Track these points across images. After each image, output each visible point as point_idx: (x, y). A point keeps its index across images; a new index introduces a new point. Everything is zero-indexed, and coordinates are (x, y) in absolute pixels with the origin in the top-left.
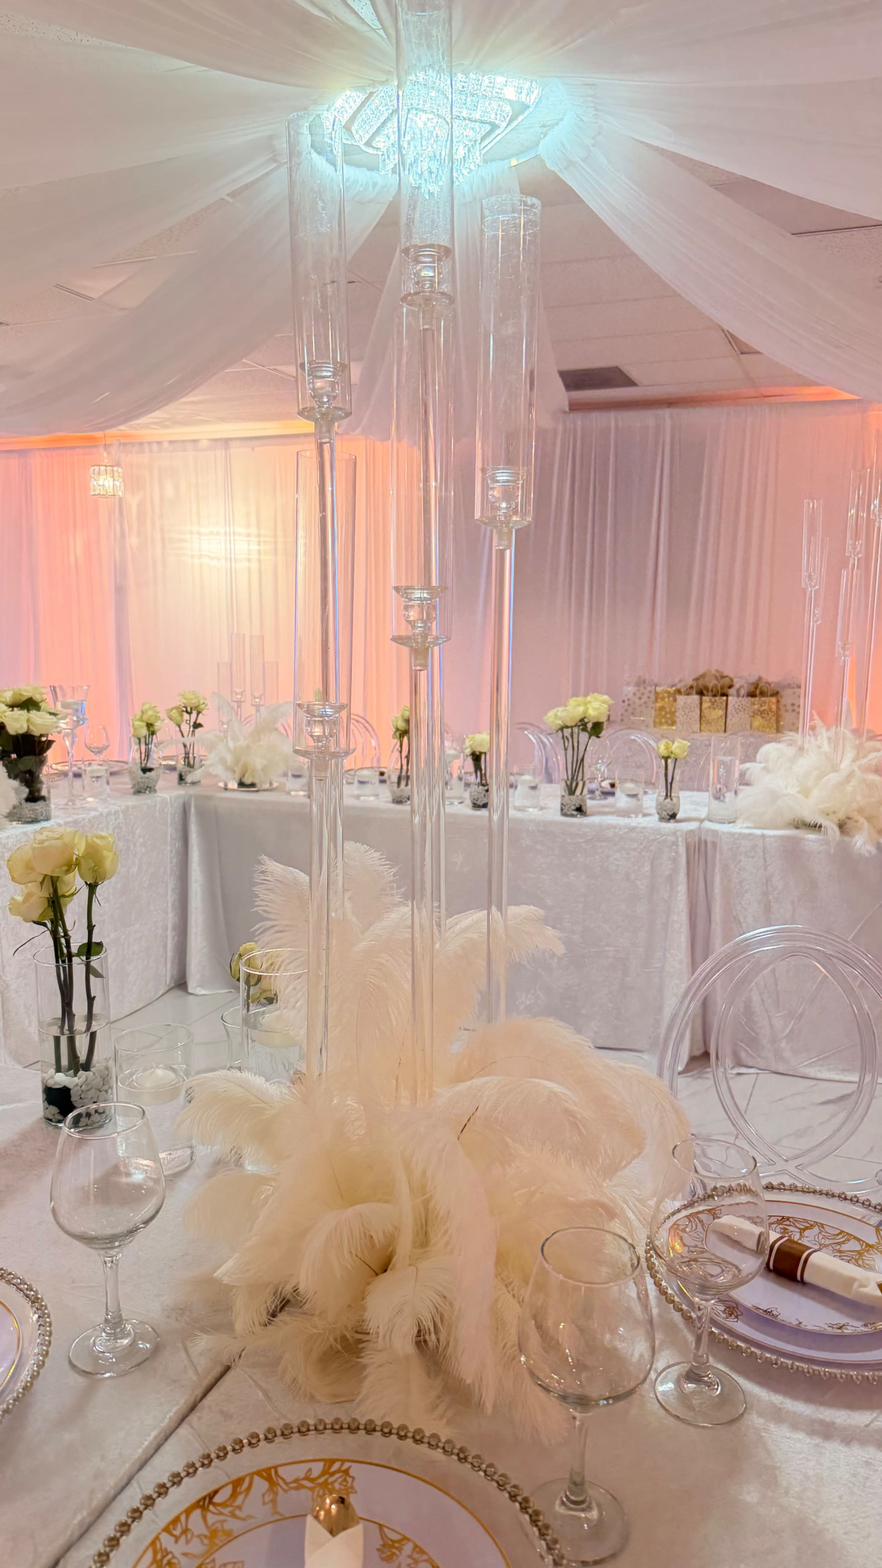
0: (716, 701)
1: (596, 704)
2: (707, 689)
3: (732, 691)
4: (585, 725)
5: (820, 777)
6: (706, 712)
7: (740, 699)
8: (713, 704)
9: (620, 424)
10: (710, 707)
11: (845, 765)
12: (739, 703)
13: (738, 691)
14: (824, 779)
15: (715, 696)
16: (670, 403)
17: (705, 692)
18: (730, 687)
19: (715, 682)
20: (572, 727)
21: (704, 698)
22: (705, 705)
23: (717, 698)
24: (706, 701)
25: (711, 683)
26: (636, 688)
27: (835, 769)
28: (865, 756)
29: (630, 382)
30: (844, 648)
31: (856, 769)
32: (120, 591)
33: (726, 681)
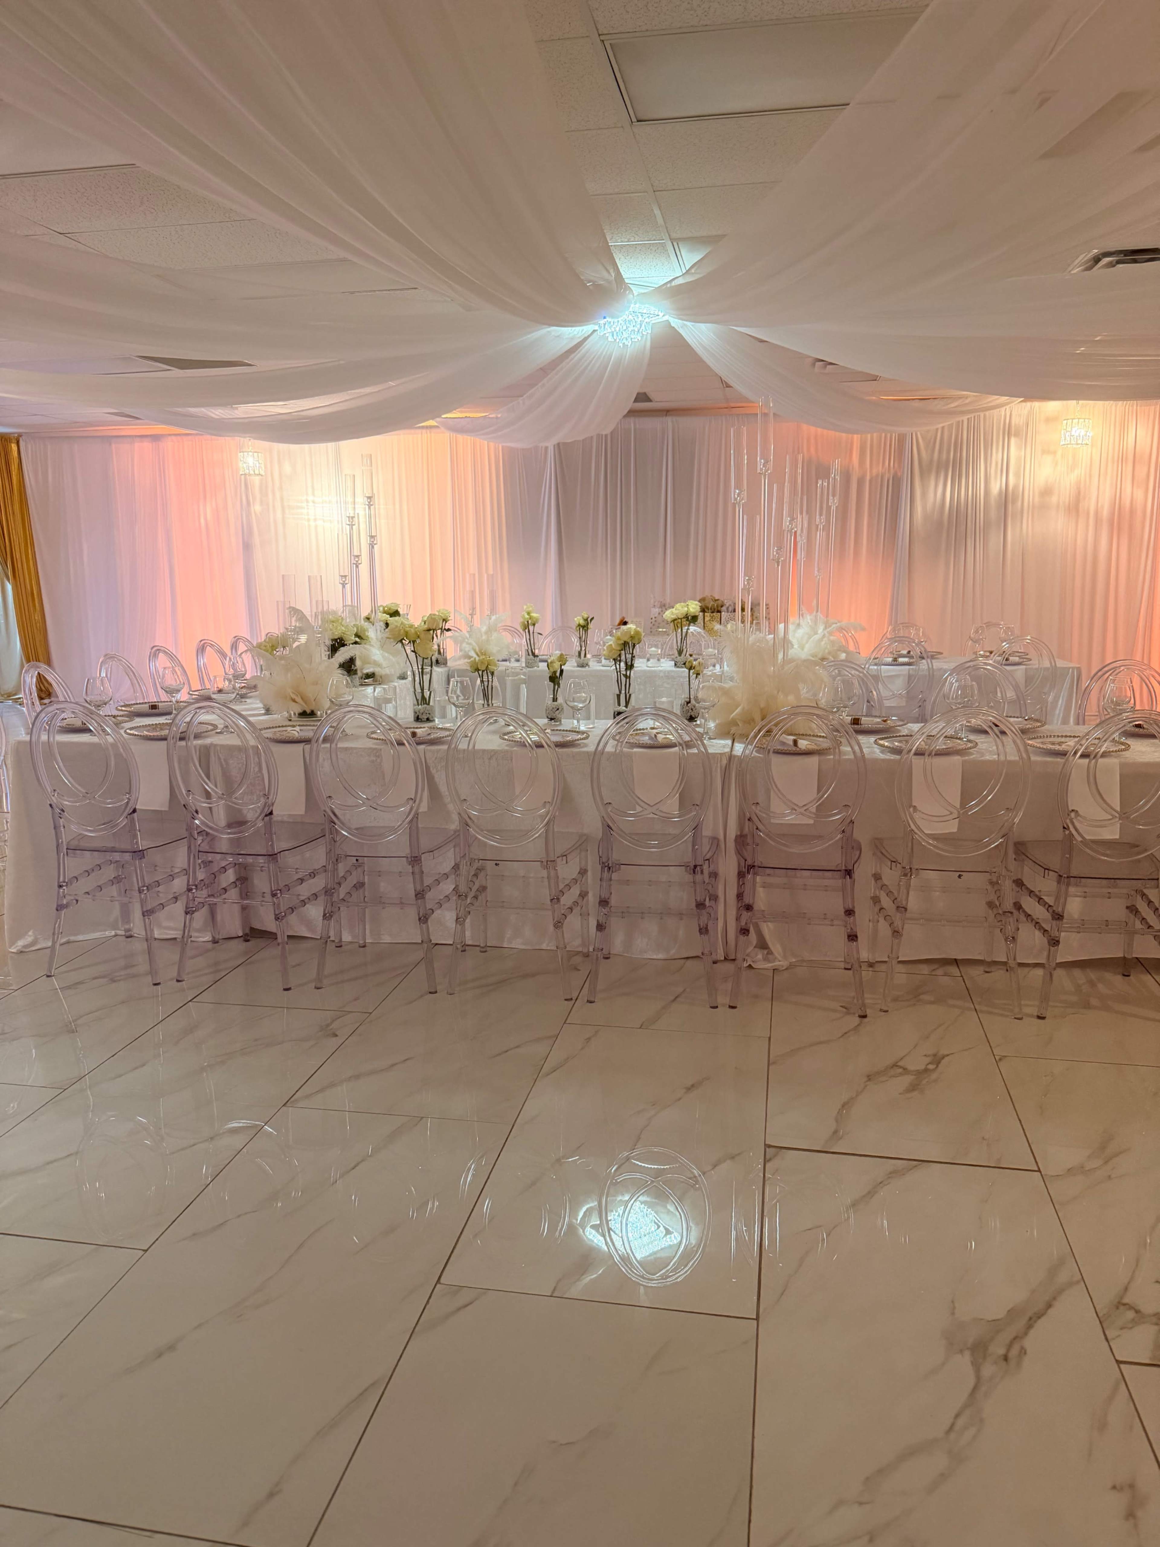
0: (713, 616)
1: (694, 606)
2: (708, 608)
3: (724, 608)
4: (688, 618)
5: (809, 638)
6: (708, 623)
7: (729, 614)
8: (712, 617)
9: (637, 426)
10: (710, 620)
11: (820, 631)
12: (729, 617)
13: (728, 608)
14: (812, 639)
15: (713, 612)
16: (667, 412)
17: (706, 610)
18: (722, 606)
19: (712, 603)
20: (681, 619)
21: (706, 614)
22: (707, 619)
23: (714, 614)
24: (707, 616)
25: (711, 604)
26: (660, 609)
27: (816, 633)
28: (830, 626)
29: (650, 400)
30: (818, 571)
31: (826, 633)
32: (247, 547)
33: (720, 603)
